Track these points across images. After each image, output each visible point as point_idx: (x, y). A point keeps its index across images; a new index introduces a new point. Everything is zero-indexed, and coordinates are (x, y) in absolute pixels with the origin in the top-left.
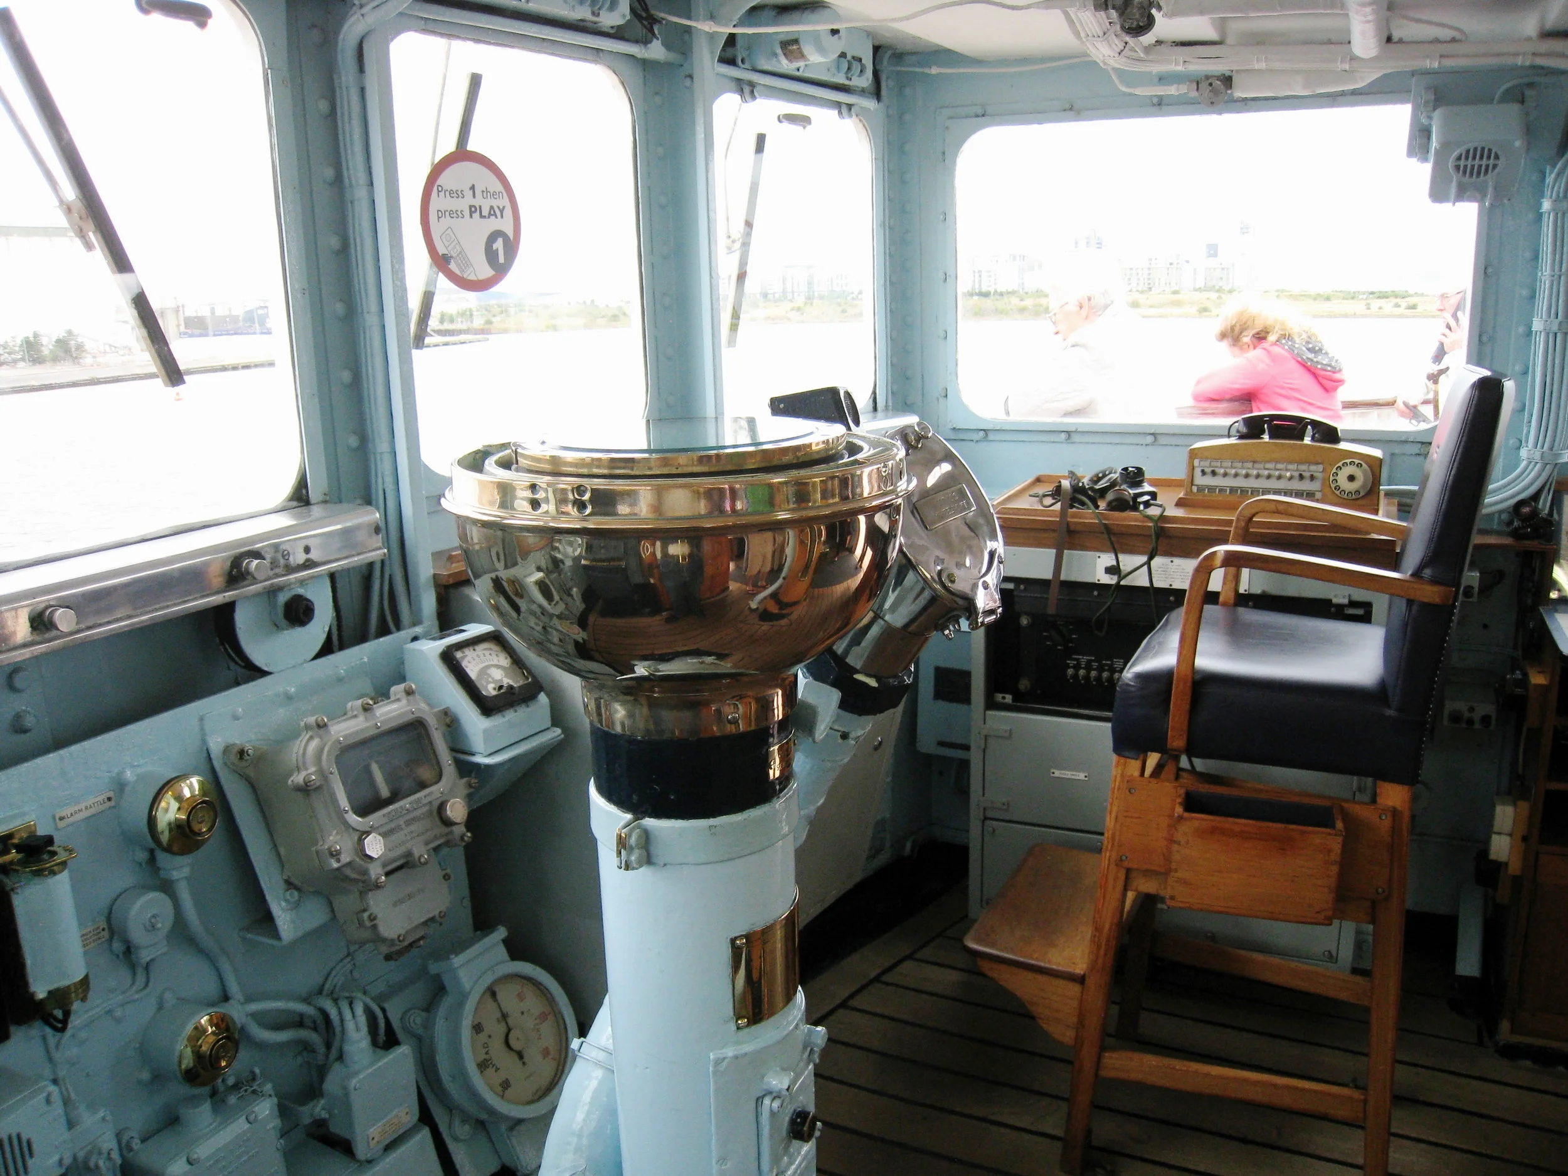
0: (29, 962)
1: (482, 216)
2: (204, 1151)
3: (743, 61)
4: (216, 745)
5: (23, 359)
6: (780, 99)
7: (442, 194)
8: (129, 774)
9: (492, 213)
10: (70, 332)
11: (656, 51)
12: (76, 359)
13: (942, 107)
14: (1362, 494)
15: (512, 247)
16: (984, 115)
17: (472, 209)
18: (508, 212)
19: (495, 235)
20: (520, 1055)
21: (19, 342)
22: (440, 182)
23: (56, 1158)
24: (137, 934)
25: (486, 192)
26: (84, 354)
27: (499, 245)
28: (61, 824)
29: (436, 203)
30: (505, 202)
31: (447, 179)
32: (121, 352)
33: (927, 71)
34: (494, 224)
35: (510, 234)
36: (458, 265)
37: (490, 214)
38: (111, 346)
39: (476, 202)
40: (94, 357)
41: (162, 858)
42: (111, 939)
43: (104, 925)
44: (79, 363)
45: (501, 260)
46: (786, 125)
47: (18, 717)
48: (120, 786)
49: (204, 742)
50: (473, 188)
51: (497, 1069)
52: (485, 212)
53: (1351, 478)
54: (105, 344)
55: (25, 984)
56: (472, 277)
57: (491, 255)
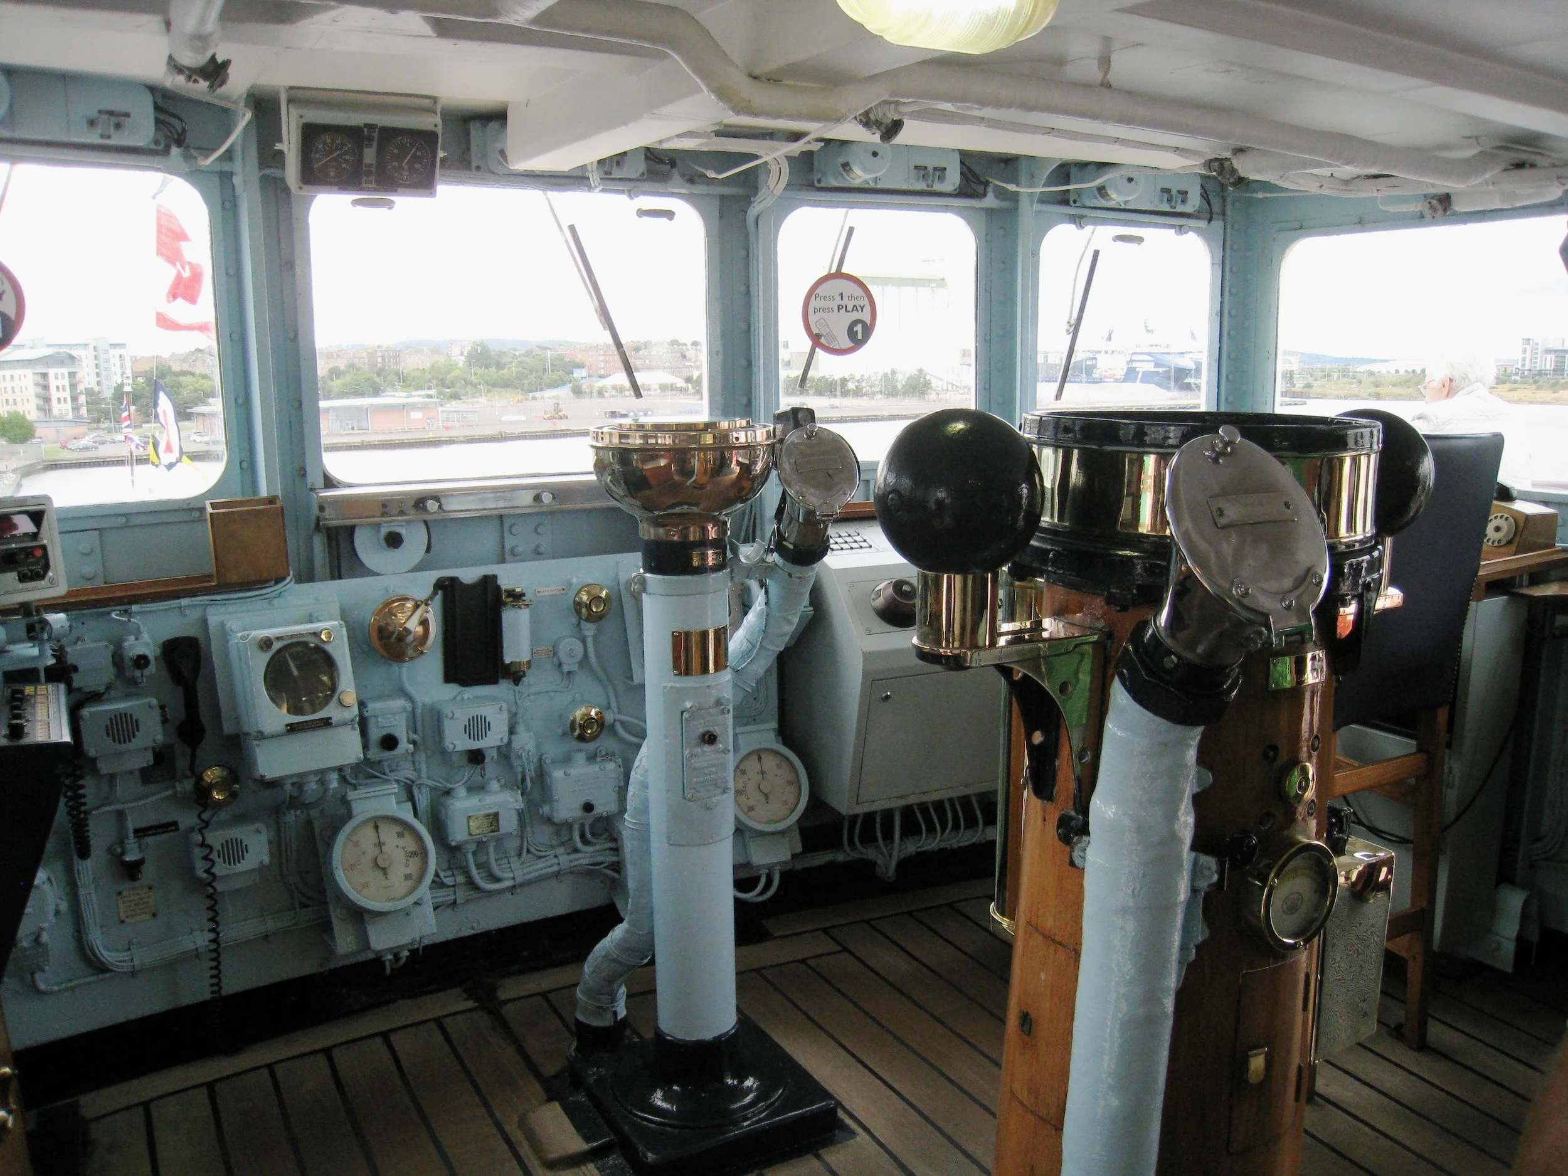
0: (505, 645)
1: (846, 310)
2: (573, 772)
3: (1075, 202)
4: (623, 578)
5: (881, 392)
6: (1112, 225)
7: (818, 299)
8: (574, 580)
9: (855, 308)
10: (921, 371)
11: (990, 201)
12: (922, 394)
13: (1274, 223)
14: (1502, 543)
15: (868, 330)
16: (1302, 228)
17: (839, 308)
18: (867, 309)
19: (855, 323)
20: (766, 796)
21: (879, 377)
22: (817, 291)
23: (500, 737)
24: (562, 656)
25: (850, 297)
26: (929, 391)
27: (859, 328)
28: (538, 594)
29: (813, 303)
30: (866, 302)
31: (822, 290)
32: (961, 392)
33: (1255, 195)
34: (856, 316)
35: (868, 321)
36: (827, 340)
37: (853, 310)
38: (953, 385)
39: (843, 303)
40: (938, 394)
41: (583, 623)
42: (553, 657)
43: (551, 648)
44: (924, 398)
45: (860, 337)
46: (1119, 243)
47: (538, 546)
48: (570, 584)
49: (617, 574)
50: (841, 294)
51: (748, 798)
52: (850, 308)
53: (1498, 529)
54: (948, 383)
55: (502, 656)
56: (837, 347)
57: (851, 333)
